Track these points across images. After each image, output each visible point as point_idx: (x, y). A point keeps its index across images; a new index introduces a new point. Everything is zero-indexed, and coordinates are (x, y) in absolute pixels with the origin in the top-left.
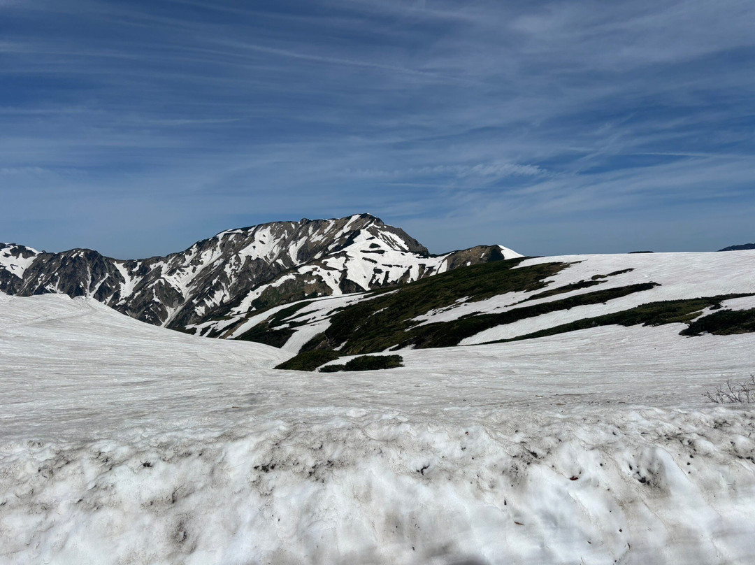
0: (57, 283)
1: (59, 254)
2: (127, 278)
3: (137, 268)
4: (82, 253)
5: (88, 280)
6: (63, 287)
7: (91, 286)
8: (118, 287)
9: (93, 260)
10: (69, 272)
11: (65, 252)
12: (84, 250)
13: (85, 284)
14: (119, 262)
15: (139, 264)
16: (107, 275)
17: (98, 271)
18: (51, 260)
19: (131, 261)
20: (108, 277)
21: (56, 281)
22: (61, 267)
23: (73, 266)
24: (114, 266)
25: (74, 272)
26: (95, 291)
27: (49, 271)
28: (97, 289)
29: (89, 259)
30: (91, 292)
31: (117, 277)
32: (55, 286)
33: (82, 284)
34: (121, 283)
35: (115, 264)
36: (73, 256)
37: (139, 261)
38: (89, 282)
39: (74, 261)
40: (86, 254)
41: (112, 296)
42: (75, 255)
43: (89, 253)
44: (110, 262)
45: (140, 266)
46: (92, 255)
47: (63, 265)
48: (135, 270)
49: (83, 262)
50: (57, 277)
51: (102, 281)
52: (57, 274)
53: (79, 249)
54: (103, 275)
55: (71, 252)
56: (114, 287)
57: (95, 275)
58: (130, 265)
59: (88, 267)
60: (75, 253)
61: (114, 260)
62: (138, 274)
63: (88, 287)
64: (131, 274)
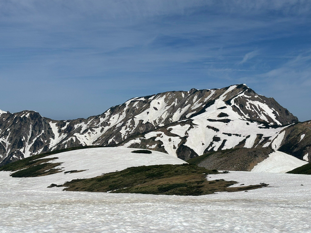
0: (8, 137)
1: (14, 115)
2: (57, 134)
3: (65, 127)
4: (28, 114)
5: (29, 135)
6: (11, 140)
7: (30, 140)
8: (49, 141)
9: (35, 120)
10: (17, 129)
11: (18, 113)
12: (30, 111)
13: (26, 138)
14: (53, 122)
15: (68, 123)
16: (43, 131)
17: (37, 128)
18: (7, 119)
19: (62, 121)
20: (43, 133)
21: (8, 135)
22: (13, 124)
23: (20, 124)
24: (49, 124)
25: (20, 129)
26: (32, 144)
27: (5, 127)
28: (33, 143)
29: (32, 119)
30: (29, 145)
31: (50, 134)
32: (6, 139)
33: (24, 138)
34: (51, 139)
35: (51, 123)
36: (22, 117)
37: (68, 121)
38: (29, 137)
39: (21, 120)
40: (31, 115)
41: (43, 148)
42: (23, 115)
43: (33, 114)
44: (47, 121)
45: (68, 125)
46: (35, 116)
47: (14, 123)
48: (63, 128)
49: (28, 121)
50: (8, 132)
51: (38, 136)
52: (9, 129)
53: (27, 111)
54: (40, 132)
55: (21, 113)
56: (46, 141)
57: (34, 131)
58: (60, 124)
59: (31, 125)
60: (23, 114)
61: (50, 120)
62: (65, 132)
63: (28, 141)
64: (60, 131)
